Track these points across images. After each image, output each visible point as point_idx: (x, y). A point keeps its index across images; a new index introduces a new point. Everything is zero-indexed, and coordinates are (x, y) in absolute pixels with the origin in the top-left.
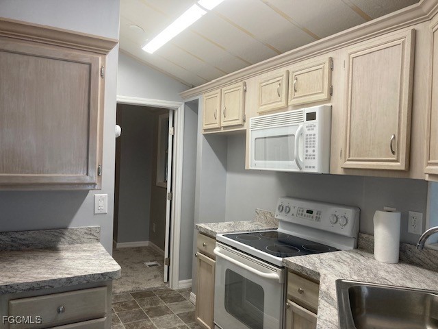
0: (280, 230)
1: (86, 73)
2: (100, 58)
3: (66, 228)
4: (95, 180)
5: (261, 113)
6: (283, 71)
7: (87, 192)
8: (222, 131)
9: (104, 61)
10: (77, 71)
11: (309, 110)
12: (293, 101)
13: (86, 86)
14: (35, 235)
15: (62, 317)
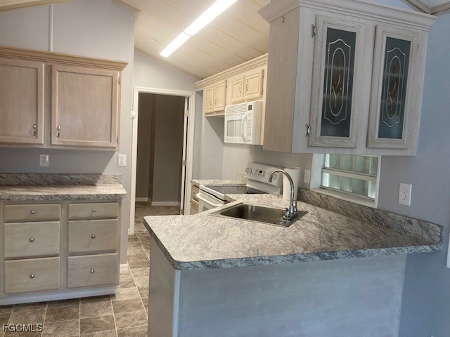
0: (248, 185)
1: (110, 82)
2: (118, 73)
3: (101, 174)
4: (115, 145)
5: (233, 103)
6: (241, 75)
7: (114, 152)
8: (215, 115)
9: (121, 74)
10: (105, 81)
11: (250, 103)
12: (246, 97)
13: (109, 89)
14: (83, 177)
15: (94, 215)
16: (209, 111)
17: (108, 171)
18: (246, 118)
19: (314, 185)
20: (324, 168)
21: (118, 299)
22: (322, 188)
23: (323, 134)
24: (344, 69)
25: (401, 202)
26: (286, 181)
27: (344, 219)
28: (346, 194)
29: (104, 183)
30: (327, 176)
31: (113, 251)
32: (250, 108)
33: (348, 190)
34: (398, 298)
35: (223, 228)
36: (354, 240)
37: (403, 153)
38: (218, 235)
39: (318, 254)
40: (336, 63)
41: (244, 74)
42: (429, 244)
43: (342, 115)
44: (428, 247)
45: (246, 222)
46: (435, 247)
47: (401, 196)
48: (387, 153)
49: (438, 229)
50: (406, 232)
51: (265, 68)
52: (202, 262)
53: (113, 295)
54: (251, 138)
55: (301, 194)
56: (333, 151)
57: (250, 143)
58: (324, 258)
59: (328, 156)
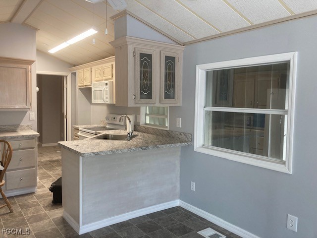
0: (107, 127)
1: (25, 72)
2: (29, 66)
3: (19, 125)
4: (30, 107)
5: (96, 81)
6: (100, 66)
9: (31, 67)
10: (22, 71)
11: (106, 82)
12: (104, 78)
13: (25, 76)
14: (9, 127)
15: (21, 147)
16: (81, 85)
17: (24, 123)
18: (104, 90)
19: (142, 123)
20: (146, 114)
21: (37, 194)
22: (146, 124)
23: (141, 98)
24: (148, 70)
25: (177, 126)
26: (128, 122)
27: (155, 136)
28: (157, 126)
29: (22, 130)
30: (148, 118)
31: (33, 167)
32: (107, 84)
33: (158, 124)
34: (178, 168)
35: (99, 143)
36: (156, 143)
37: (176, 105)
38: (97, 145)
39: (141, 148)
40: (144, 68)
41: (102, 65)
42: (187, 142)
43: (148, 90)
44: (186, 143)
45: (109, 141)
46: (189, 143)
47: (177, 124)
48: (171, 105)
49: (190, 135)
50: (180, 139)
51: (114, 63)
52: (93, 153)
53: (34, 193)
54: (108, 100)
55: (136, 128)
56: (149, 105)
57: (108, 103)
58: (143, 149)
59: (148, 107)
